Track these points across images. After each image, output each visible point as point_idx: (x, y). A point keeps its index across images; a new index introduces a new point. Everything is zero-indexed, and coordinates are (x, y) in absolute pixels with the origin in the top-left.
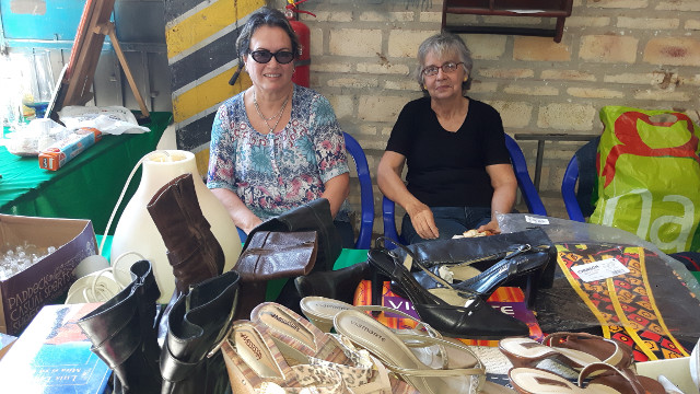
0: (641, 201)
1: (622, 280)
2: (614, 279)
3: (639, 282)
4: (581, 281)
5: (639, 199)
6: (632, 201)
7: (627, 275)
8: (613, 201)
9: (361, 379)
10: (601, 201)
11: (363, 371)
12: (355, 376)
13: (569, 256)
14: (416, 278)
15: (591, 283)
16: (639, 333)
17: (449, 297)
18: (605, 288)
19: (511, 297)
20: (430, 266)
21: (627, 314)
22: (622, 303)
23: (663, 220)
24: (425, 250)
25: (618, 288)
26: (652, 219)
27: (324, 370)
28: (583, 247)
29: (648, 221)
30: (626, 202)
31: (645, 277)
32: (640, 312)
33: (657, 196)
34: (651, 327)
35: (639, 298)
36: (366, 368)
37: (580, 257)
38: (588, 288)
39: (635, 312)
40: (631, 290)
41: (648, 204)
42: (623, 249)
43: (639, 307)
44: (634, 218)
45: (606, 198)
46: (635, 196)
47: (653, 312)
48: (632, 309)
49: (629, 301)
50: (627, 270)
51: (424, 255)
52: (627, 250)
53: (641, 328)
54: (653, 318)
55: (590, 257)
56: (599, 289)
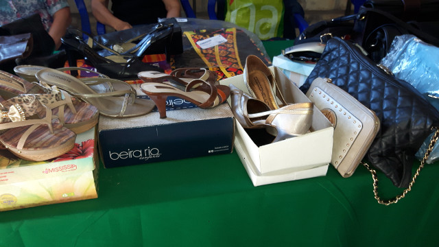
0: (249, 11)
1: (223, 46)
2: (219, 46)
3: (232, 46)
4: (201, 49)
5: (248, 10)
6: (245, 11)
7: (226, 43)
8: (235, 12)
9: (52, 100)
10: (228, 13)
11: (53, 95)
12: (48, 99)
13: (196, 37)
14: (100, 54)
15: (206, 49)
16: (226, 69)
17: (117, 60)
18: (214, 51)
19: (159, 58)
20: (108, 45)
21: (222, 61)
22: (220, 56)
23: (262, 21)
24: (105, 38)
25: (220, 50)
26: (256, 21)
27: (27, 98)
28: (204, 31)
29: (254, 22)
30: (242, 12)
31: (235, 43)
32: (229, 60)
33: (258, 7)
34: (233, 66)
35: (230, 53)
36: (54, 94)
37: (201, 37)
38: (204, 52)
39: (226, 60)
40: (227, 50)
41: (253, 12)
42: (225, 30)
43: (229, 57)
44: (246, 21)
45: (231, 11)
46: (246, 8)
47: (236, 59)
48: (225, 58)
49: (224, 55)
50: (226, 40)
51: (104, 40)
52: (228, 30)
53: (228, 66)
54: (235, 61)
55: (208, 36)
56: (210, 52)
